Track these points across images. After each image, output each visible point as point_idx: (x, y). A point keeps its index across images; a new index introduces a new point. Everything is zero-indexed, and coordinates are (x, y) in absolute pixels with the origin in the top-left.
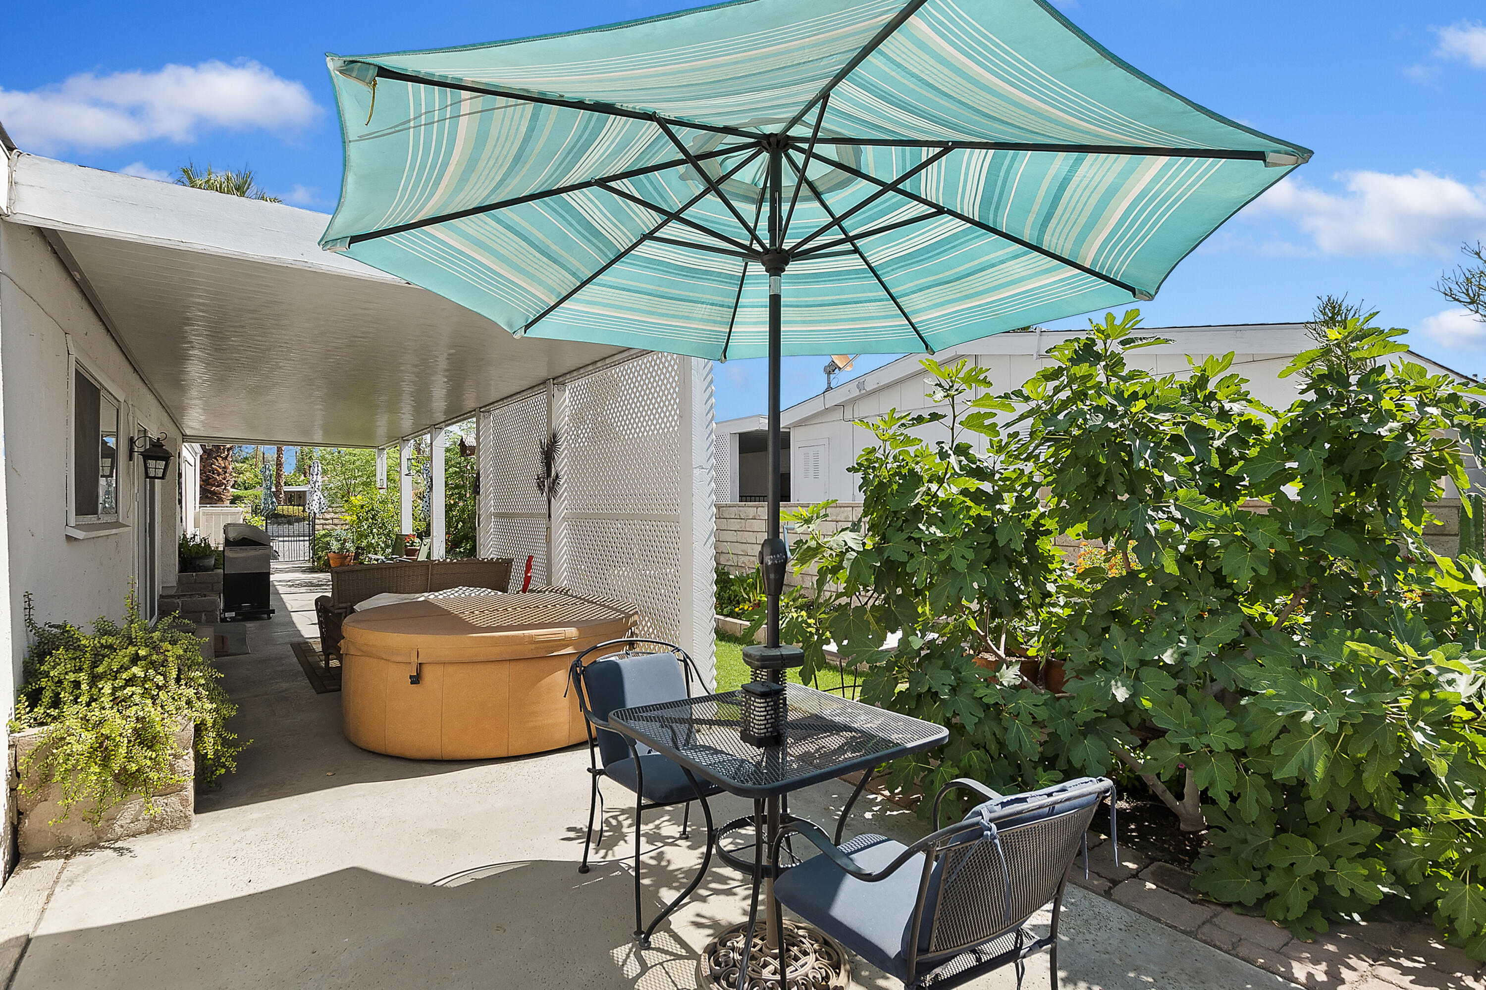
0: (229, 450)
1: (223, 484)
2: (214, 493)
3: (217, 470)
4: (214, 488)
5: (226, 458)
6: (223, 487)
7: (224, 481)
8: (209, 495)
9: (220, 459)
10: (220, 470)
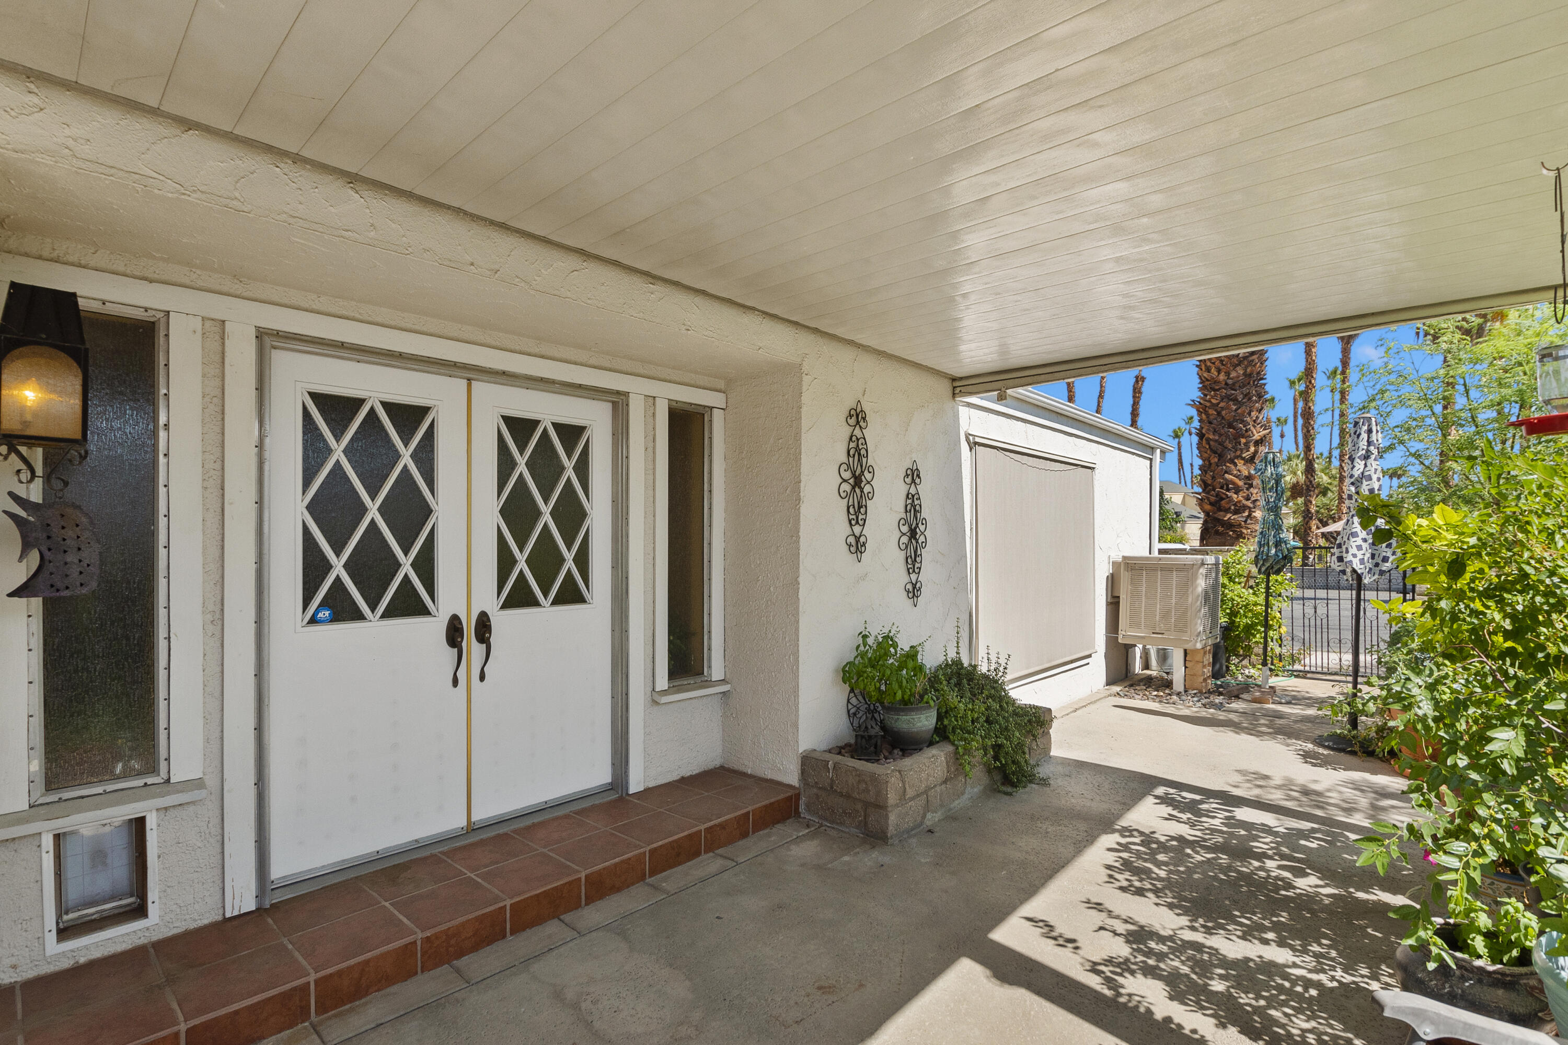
0: (1258, 443)
1: (1245, 507)
2: (1230, 525)
3: (1234, 483)
4: (1229, 516)
5: (1251, 460)
6: (1246, 514)
7: (1249, 503)
8: (1221, 529)
9: (1240, 463)
10: (1241, 483)
